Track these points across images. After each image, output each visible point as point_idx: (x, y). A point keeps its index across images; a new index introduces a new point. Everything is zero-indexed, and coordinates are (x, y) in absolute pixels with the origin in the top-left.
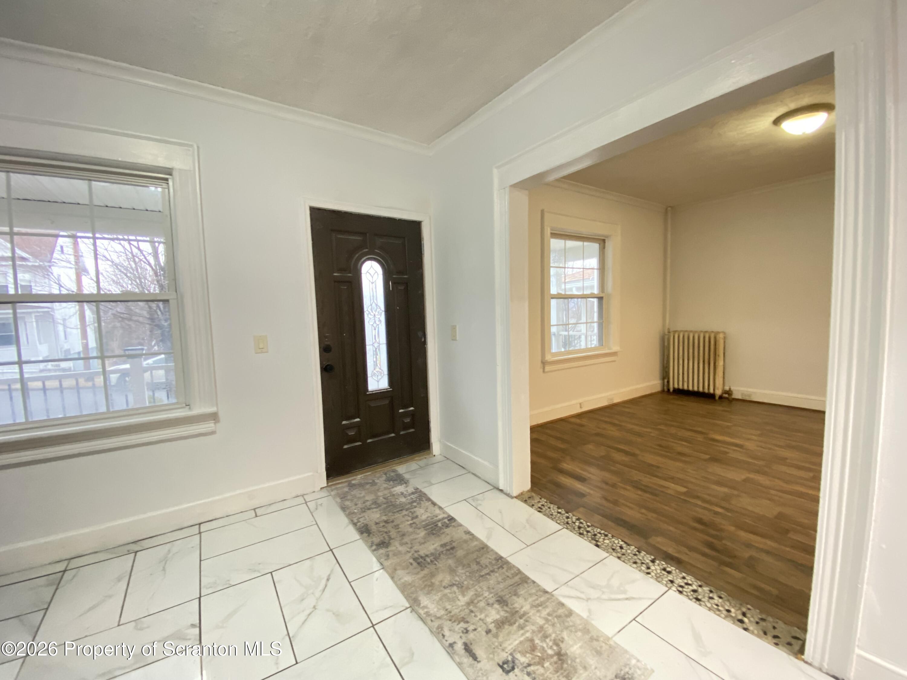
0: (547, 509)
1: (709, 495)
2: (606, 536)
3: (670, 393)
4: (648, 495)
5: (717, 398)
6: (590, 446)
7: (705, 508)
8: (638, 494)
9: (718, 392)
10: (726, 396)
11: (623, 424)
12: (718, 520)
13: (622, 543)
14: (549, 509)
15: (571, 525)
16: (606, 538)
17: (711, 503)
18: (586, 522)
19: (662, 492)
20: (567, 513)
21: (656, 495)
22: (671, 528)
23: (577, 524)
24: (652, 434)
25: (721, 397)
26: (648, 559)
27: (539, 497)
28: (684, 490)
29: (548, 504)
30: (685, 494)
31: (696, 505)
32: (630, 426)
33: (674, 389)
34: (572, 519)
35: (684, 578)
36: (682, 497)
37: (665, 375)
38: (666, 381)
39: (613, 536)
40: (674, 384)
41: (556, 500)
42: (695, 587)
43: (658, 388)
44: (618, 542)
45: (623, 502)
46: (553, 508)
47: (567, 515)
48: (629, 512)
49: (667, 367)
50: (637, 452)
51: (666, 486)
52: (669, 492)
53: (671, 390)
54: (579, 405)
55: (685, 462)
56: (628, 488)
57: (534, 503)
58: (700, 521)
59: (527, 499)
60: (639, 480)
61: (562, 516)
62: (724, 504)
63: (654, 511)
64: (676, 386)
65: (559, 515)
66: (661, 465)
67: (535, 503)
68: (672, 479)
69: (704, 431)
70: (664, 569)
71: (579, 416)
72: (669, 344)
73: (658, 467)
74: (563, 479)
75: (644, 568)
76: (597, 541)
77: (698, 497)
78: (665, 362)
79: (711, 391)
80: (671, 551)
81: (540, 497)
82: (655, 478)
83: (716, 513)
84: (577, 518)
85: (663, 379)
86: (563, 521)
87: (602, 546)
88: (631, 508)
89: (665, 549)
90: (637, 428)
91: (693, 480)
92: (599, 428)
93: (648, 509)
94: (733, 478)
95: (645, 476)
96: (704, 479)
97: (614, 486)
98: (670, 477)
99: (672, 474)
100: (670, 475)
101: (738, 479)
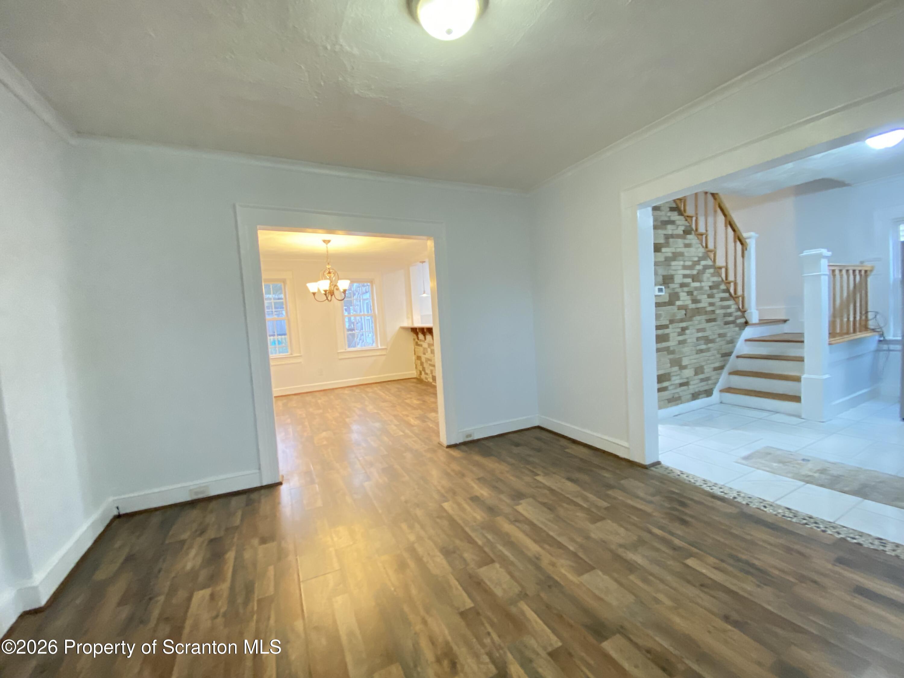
1: (657, 550)
4: (744, 557)
7: (672, 534)
8: (759, 559)
12: (664, 522)
13: (765, 510)
15: (828, 526)
16: (783, 514)
17: (663, 540)
18: (812, 528)
19: (722, 561)
21: (731, 556)
22: (717, 518)
23: (822, 527)
26: (739, 499)
28: (690, 562)
30: (691, 555)
34: (832, 531)
35: (712, 489)
36: (695, 549)
39: (776, 515)
42: (705, 485)
44: (769, 510)
45: (776, 550)
48: (765, 537)
51: (715, 571)
52: (711, 560)
56: (777, 572)
60: (759, 586)
61: (846, 534)
62: (646, 536)
63: (736, 536)
70: (726, 494)
75: (742, 495)
76: (791, 512)
77: (675, 548)
80: (719, 503)
83: (662, 528)
84: (827, 533)
86: (841, 530)
87: (784, 508)
88: (764, 541)
89: (725, 504)
91: (669, 578)
93: (743, 540)
94: (606, 577)
95: (751, 595)
96: (651, 578)
97: (802, 579)
98: (706, 590)
99: (702, 595)
100: (705, 593)
101: (600, 573)
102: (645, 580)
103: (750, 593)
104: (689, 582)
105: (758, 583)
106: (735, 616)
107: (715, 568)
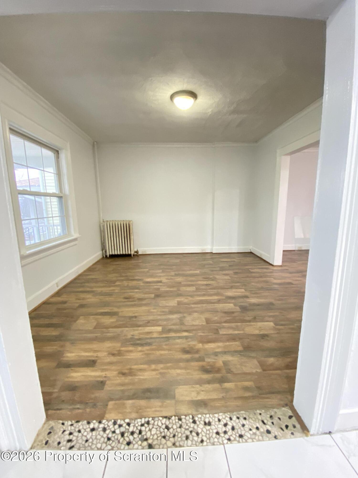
0: (77, 437)
1: (173, 325)
2: (148, 423)
3: (108, 258)
4: (145, 348)
5: (132, 256)
6: (81, 321)
7: (180, 338)
9: (132, 253)
10: (136, 254)
11: (94, 289)
13: (164, 421)
14: (80, 434)
15: (113, 439)
16: (150, 427)
17: (179, 331)
18: (124, 420)
19: (151, 338)
20: (100, 422)
21: (149, 344)
22: (178, 372)
23: (118, 431)
24: (117, 291)
25: (134, 255)
27: (59, 423)
28: (160, 329)
29: (75, 425)
30: (163, 332)
31: (174, 338)
32: (99, 290)
33: (110, 255)
34: (109, 429)
36: (164, 336)
37: (103, 248)
38: (104, 251)
39: (153, 419)
40: (109, 252)
41: (80, 411)
43: (101, 257)
44: (161, 423)
45: (136, 367)
46: (83, 428)
47: (102, 426)
49: (104, 243)
50: (115, 310)
52: (155, 335)
53: (108, 256)
54: (56, 285)
55: (145, 305)
56: (131, 348)
57: (58, 440)
58: (186, 351)
59: (48, 439)
60: (133, 336)
61: (98, 433)
62: (185, 328)
63: (159, 361)
64: (111, 253)
65: (94, 433)
66: (136, 315)
67: (59, 437)
68: (148, 323)
69: (140, 278)
71: (58, 294)
72: (104, 229)
73: (136, 317)
74: (74, 375)
76: (146, 440)
77: (171, 331)
78: (103, 240)
79: (129, 253)
81: (61, 422)
82: (140, 328)
83: (186, 338)
84: (113, 421)
85: (102, 250)
86: (102, 439)
87: (154, 443)
90: (105, 290)
91: (159, 317)
92: (79, 299)
94: (172, 305)
95: (133, 330)
96: (163, 313)
97: (119, 353)
98: (147, 321)
99: (146, 319)
100: (146, 320)
101: (175, 305)
102: (163, 312)
103: (134, 330)
104: (153, 320)
105: (134, 337)
106: (134, 319)
107: (152, 332)
